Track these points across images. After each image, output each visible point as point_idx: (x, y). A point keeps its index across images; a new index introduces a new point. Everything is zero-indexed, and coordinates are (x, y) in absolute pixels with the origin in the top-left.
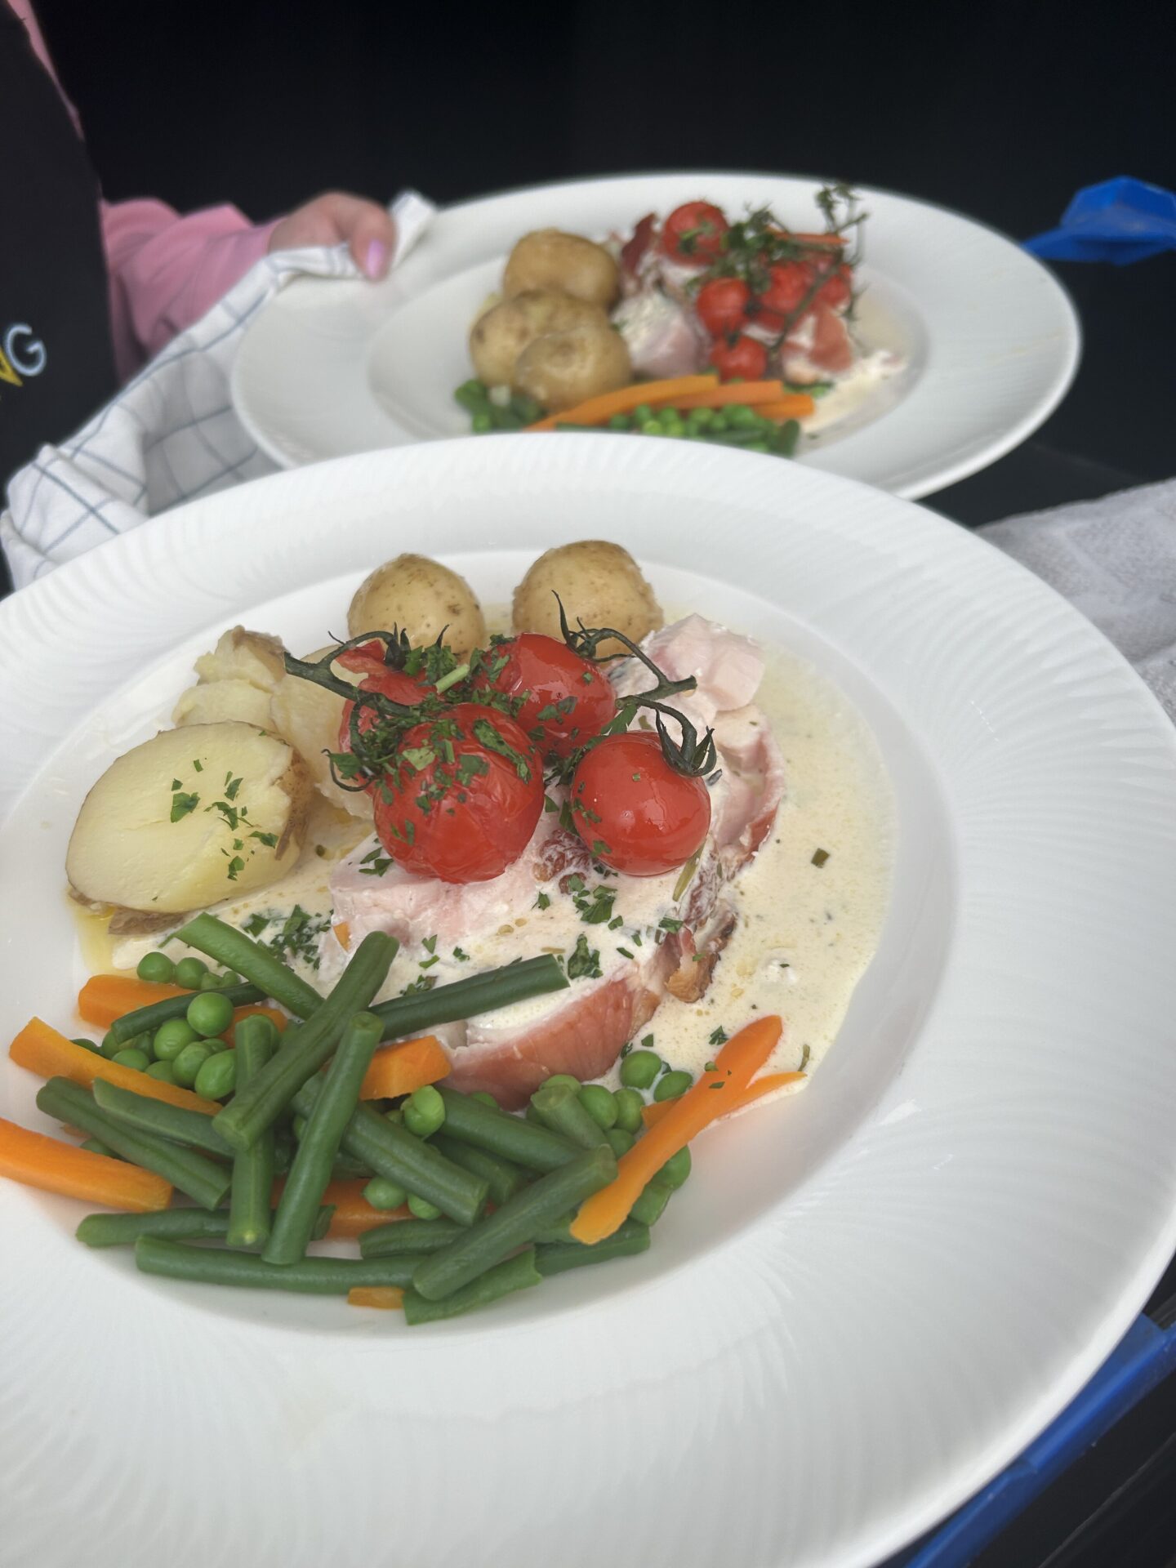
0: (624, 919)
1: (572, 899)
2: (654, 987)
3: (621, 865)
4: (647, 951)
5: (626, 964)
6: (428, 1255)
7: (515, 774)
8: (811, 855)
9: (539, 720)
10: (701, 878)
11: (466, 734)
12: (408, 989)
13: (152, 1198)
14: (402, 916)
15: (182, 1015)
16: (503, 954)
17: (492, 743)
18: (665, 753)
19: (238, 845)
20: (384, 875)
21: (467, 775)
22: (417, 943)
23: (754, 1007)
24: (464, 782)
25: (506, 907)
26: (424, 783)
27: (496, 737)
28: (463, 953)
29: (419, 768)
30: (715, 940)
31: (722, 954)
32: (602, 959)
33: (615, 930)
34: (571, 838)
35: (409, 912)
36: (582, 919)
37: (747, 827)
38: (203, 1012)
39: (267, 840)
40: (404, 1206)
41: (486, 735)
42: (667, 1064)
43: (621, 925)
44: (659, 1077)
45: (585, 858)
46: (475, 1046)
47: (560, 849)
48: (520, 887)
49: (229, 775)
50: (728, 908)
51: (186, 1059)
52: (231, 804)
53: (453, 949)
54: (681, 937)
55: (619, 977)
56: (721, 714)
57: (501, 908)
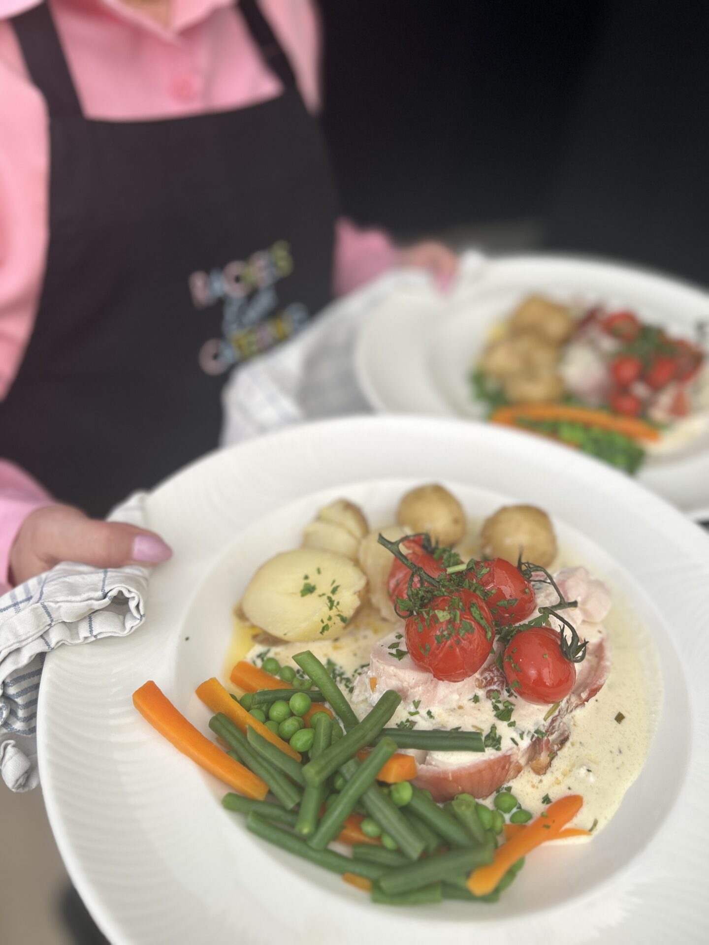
0: (517, 723)
1: (491, 703)
2: (522, 761)
3: (521, 694)
4: (525, 743)
5: (513, 748)
6: (390, 869)
7: (486, 636)
8: (615, 715)
9: (497, 605)
10: (559, 712)
11: (467, 610)
12: (401, 724)
13: (259, 793)
14: (407, 686)
15: (287, 700)
16: (451, 722)
17: (478, 618)
18: (561, 646)
19: (330, 619)
20: (401, 660)
21: (463, 631)
22: (410, 701)
23: (569, 788)
24: (461, 635)
25: (458, 697)
26: (441, 629)
27: (480, 614)
28: (432, 714)
29: (441, 620)
30: (557, 745)
31: (558, 752)
32: (503, 742)
33: (511, 728)
34: (498, 670)
35: (410, 685)
36: (495, 716)
37: (587, 690)
38: (298, 702)
39: (343, 619)
40: (379, 838)
41: (475, 612)
42: (520, 805)
43: (514, 726)
44: (515, 810)
45: (502, 682)
46: (430, 767)
47: (492, 675)
48: (467, 688)
49: (334, 582)
50: (566, 729)
51: (288, 726)
52: (334, 598)
53: (427, 710)
54: (544, 741)
55: (509, 753)
56: (584, 622)
57: (456, 697)
